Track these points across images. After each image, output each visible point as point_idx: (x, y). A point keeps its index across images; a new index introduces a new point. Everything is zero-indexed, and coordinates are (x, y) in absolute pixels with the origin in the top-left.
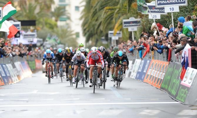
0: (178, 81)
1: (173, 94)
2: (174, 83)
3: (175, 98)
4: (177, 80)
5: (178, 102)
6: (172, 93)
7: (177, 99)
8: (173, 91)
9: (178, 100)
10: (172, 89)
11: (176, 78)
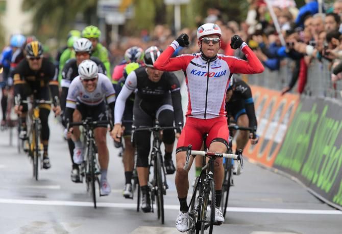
0: (339, 151)
1: (322, 188)
2: (324, 156)
3: (331, 200)
4: (335, 148)
5: (338, 209)
6: (319, 185)
7: (335, 203)
8: (321, 178)
9: (339, 204)
10: (319, 172)
11: (332, 143)
